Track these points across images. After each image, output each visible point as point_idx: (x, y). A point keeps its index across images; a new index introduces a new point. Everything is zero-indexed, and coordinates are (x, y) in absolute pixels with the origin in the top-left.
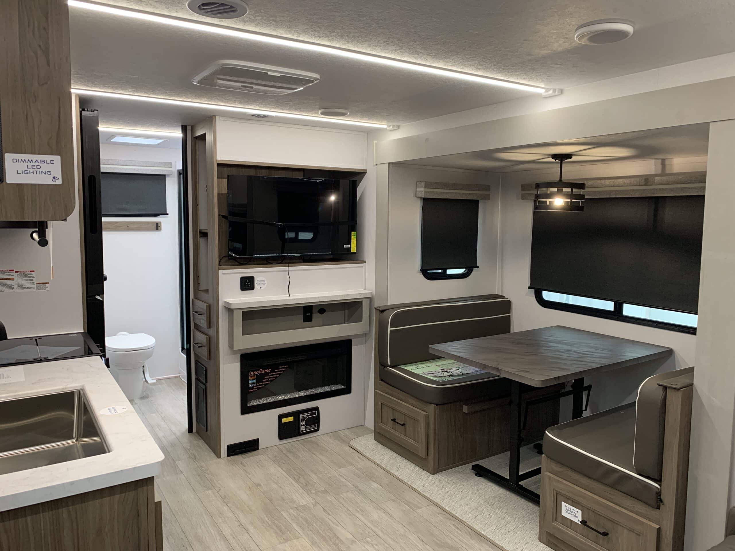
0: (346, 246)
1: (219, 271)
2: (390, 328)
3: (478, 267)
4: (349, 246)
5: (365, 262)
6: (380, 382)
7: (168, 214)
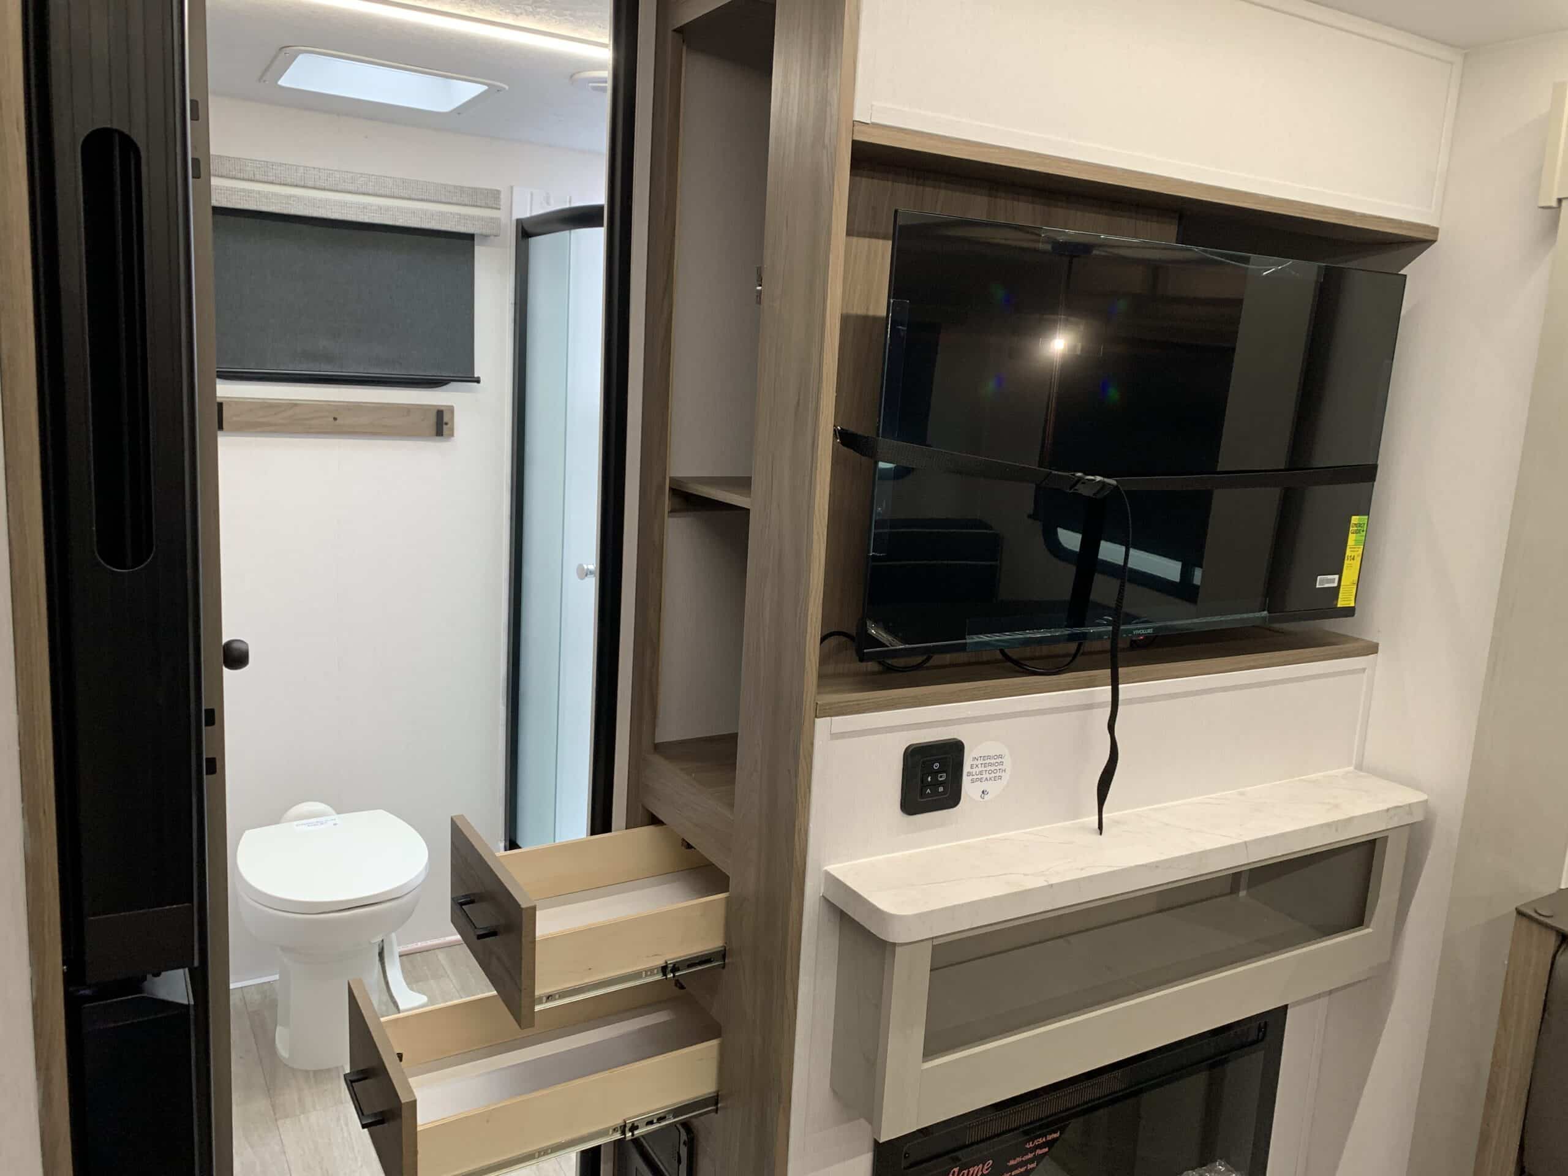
0: (1322, 582)
1: (817, 720)
4: (1333, 581)
5: (1372, 649)
7: (478, 381)
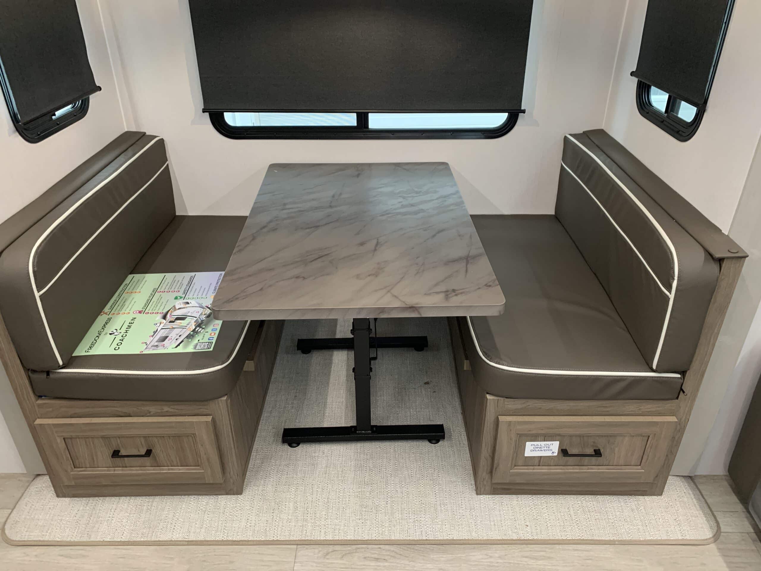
2: (38, 292)
3: (99, 89)
6: (40, 402)
